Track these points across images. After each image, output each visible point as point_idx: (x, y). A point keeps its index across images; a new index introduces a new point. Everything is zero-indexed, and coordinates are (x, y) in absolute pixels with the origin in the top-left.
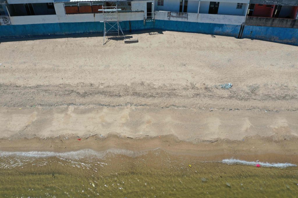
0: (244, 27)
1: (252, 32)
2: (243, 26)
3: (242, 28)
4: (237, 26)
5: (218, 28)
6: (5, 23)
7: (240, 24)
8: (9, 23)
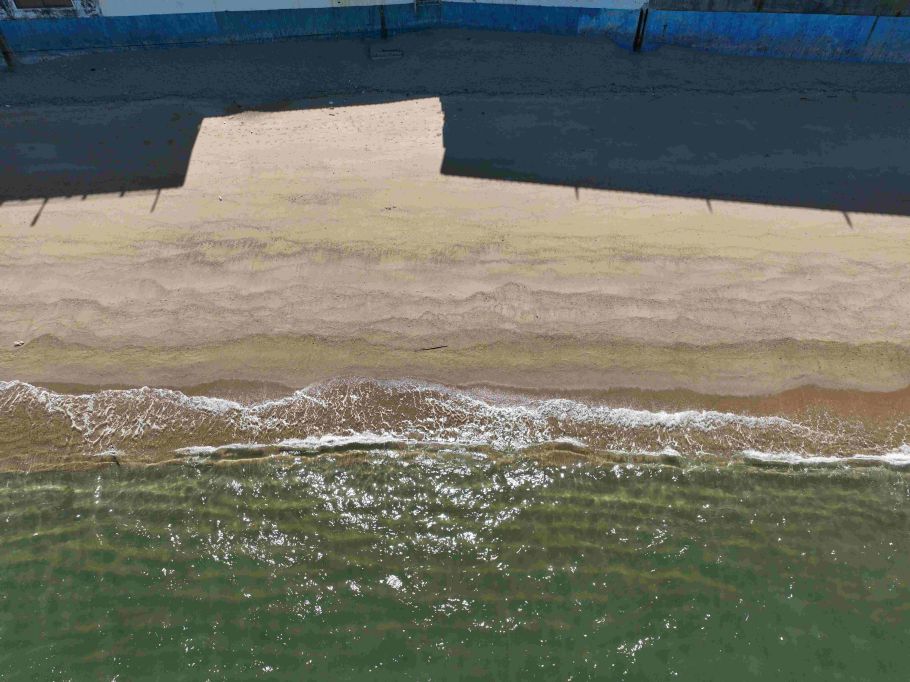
0: (649, 17)
1: (665, 26)
2: (645, 12)
3: (644, 15)
4: (631, 12)
5: (588, 18)
6: (87, 12)
7: (639, 7)
8: (97, 11)
